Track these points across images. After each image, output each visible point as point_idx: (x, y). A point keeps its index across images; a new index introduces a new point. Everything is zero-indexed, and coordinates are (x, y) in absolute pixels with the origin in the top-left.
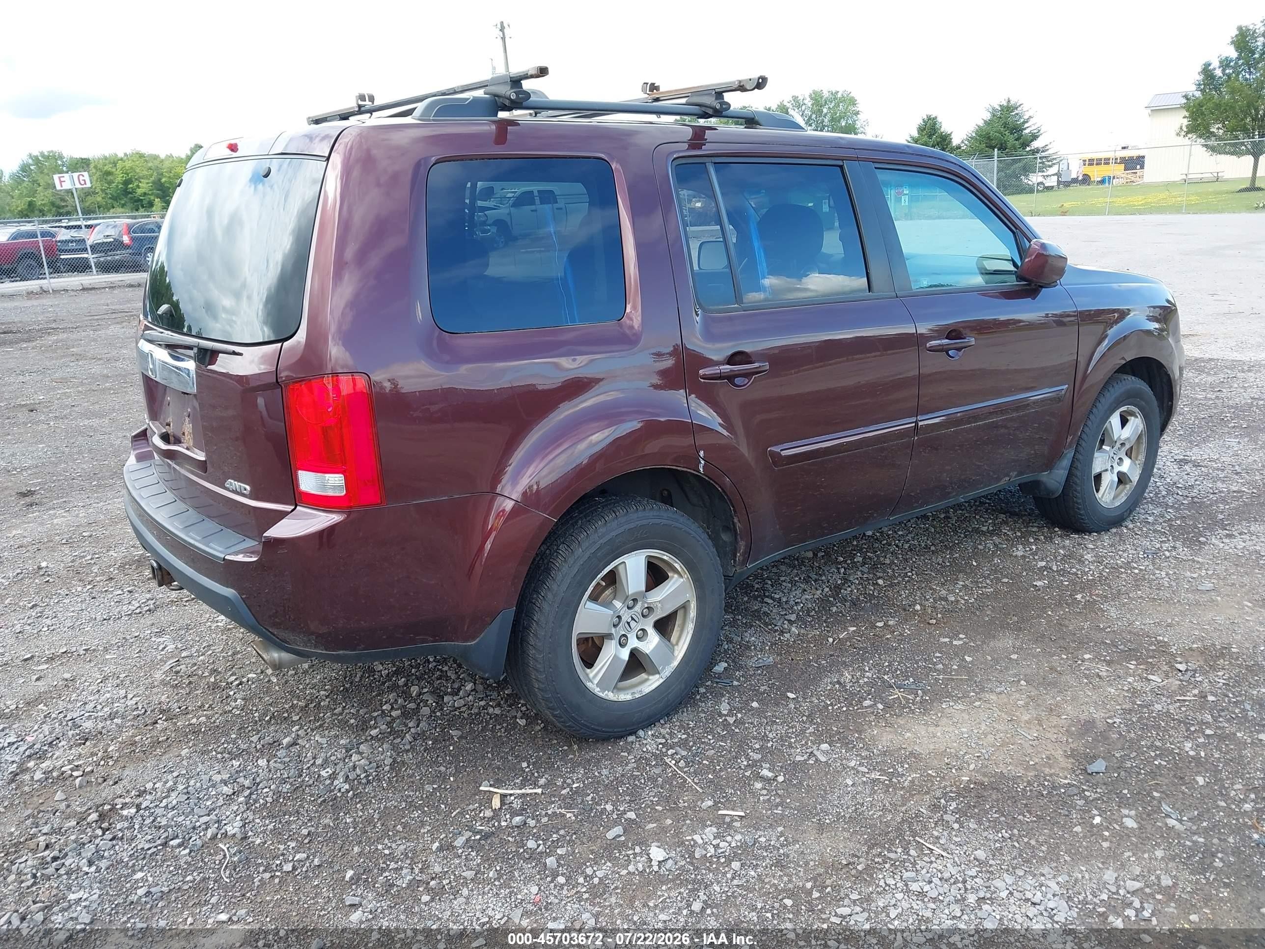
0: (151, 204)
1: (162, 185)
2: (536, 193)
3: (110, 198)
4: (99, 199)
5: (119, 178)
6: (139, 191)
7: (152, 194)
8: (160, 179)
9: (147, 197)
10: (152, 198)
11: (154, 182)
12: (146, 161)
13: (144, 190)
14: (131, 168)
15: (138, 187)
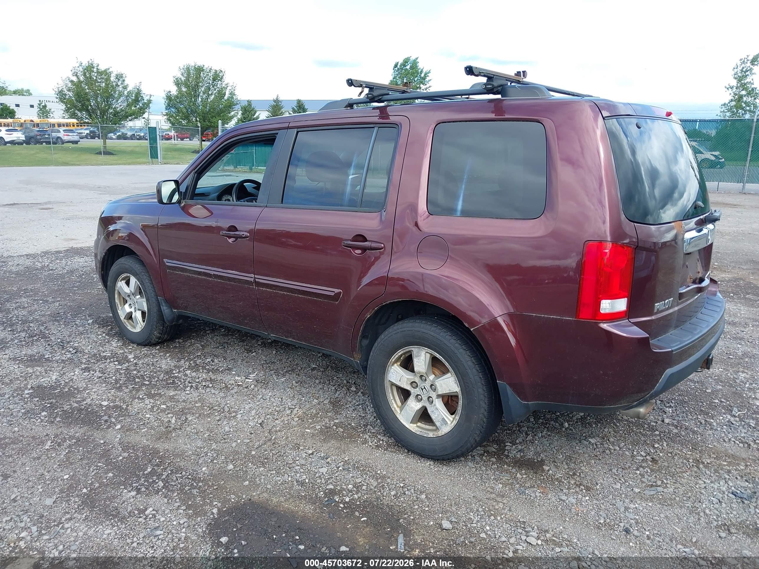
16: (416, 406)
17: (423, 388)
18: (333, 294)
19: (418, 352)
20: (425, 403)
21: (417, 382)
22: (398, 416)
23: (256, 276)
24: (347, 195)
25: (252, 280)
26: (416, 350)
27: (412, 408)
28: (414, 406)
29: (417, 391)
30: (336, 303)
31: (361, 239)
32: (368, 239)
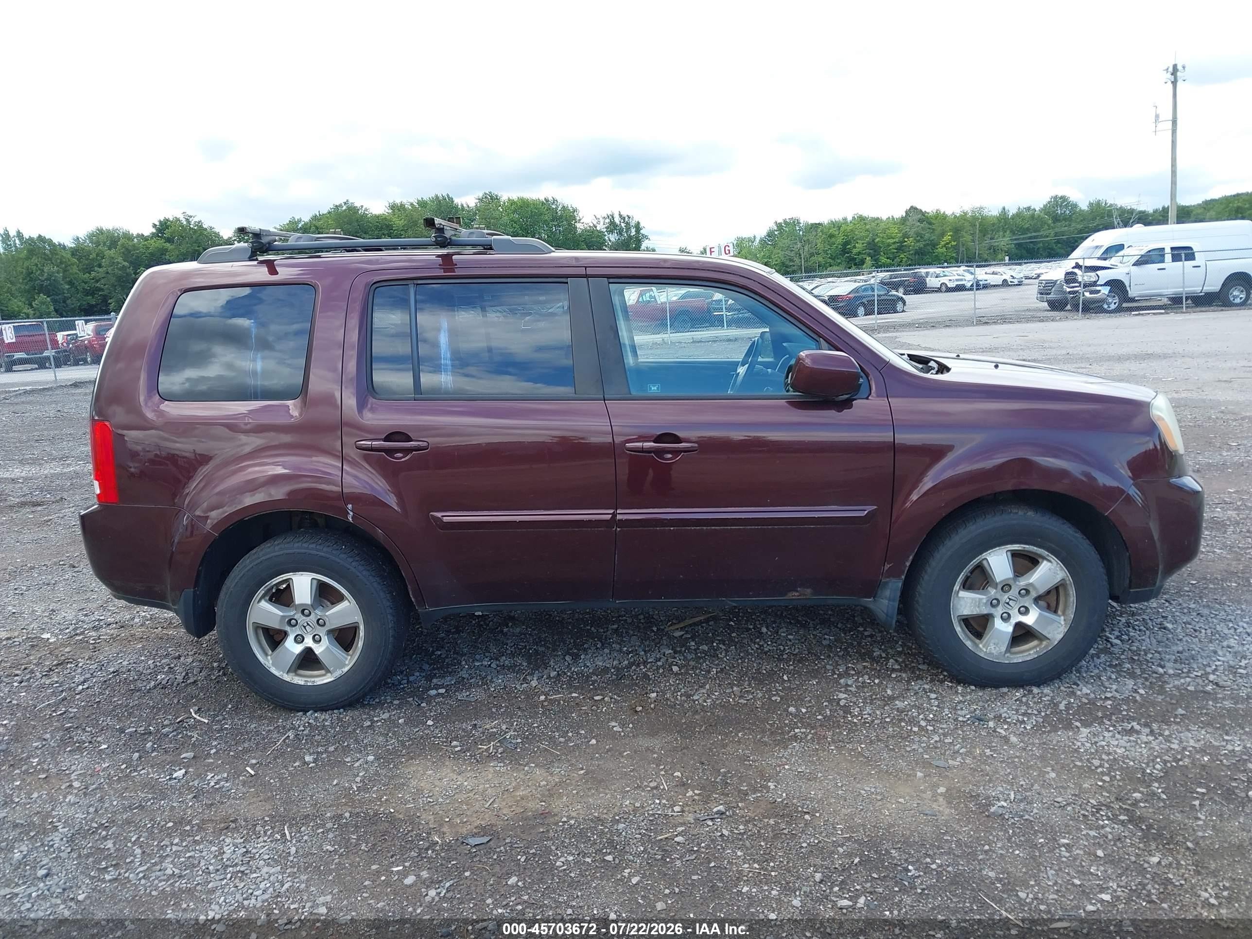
0: (862, 262)
1: (875, 245)
2: (1168, 250)
3: (829, 258)
4: (820, 259)
5: (840, 240)
6: (855, 251)
7: (864, 254)
8: (875, 239)
9: (860, 257)
10: (864, 256)
11: (869, 243)
12: (865, 224)
13: (859, 250)
14: (852, 230)
15: (855, 247)
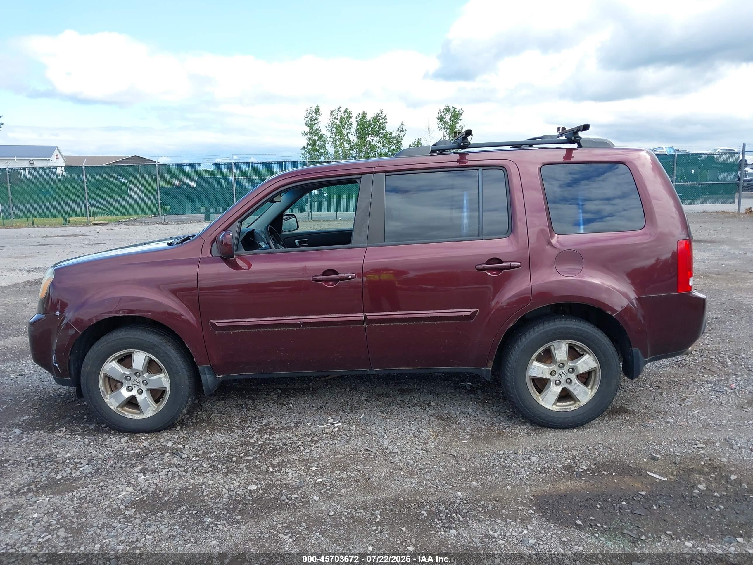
16: (558, 389)
17: (561, 373)
18: (469, 314)
19: (559, 345)
20: (564, 385)
21: (555, 370)
22: (541, 403)
23: (367, 314)
24: (465, 227)
25: (363, 318)
26: (557, 343)
27: (555, 392)
28: (557, 390)
29: (556, 377)
30: (471, 321)
31: (497, 261)
32: (503, 261)
